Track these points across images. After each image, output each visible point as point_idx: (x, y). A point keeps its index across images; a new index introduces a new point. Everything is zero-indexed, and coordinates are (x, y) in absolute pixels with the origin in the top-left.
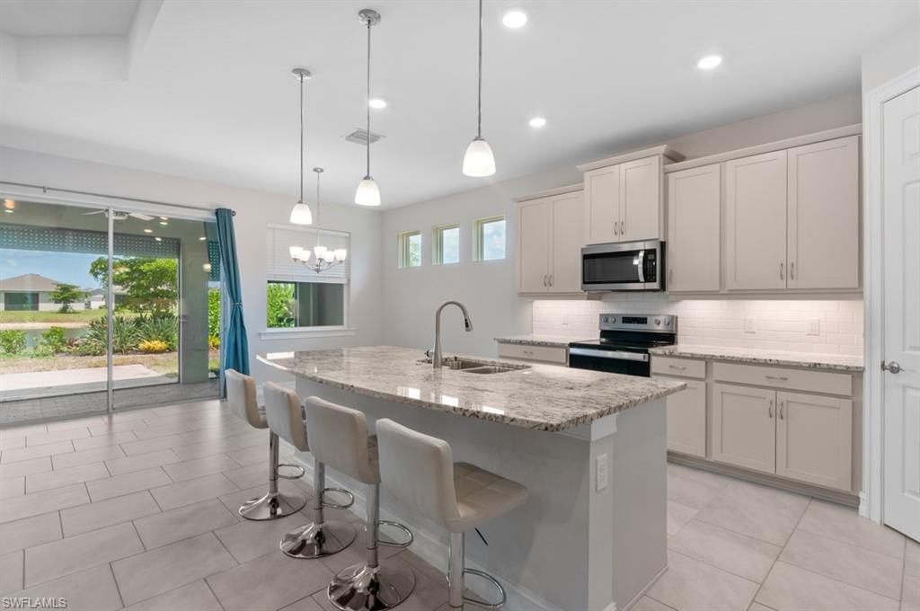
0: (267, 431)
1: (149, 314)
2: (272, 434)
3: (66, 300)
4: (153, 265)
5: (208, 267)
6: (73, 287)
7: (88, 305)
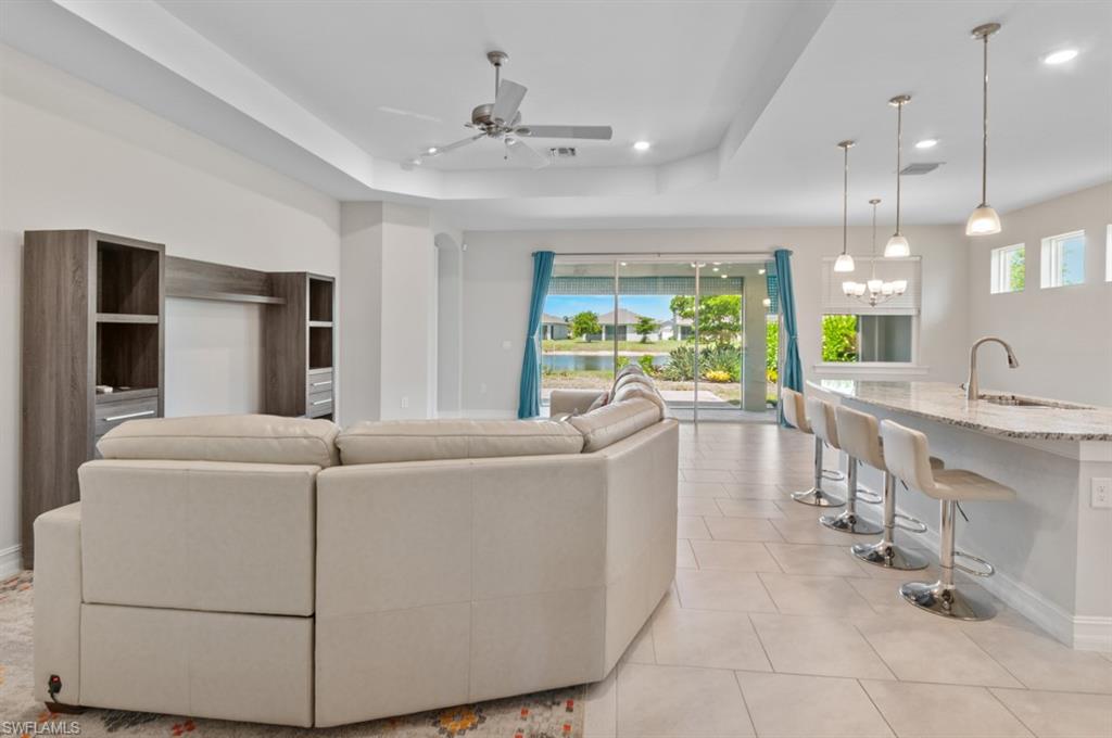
0: (814, 437)
1: (713, 346)
2: (817, 439)
3: (645, 332)
4: (718, 300)
5: (767, 302)
6: (650, 320)
7: (660, 336)
